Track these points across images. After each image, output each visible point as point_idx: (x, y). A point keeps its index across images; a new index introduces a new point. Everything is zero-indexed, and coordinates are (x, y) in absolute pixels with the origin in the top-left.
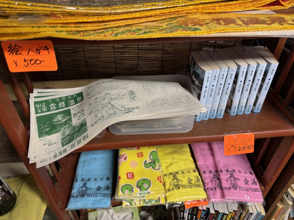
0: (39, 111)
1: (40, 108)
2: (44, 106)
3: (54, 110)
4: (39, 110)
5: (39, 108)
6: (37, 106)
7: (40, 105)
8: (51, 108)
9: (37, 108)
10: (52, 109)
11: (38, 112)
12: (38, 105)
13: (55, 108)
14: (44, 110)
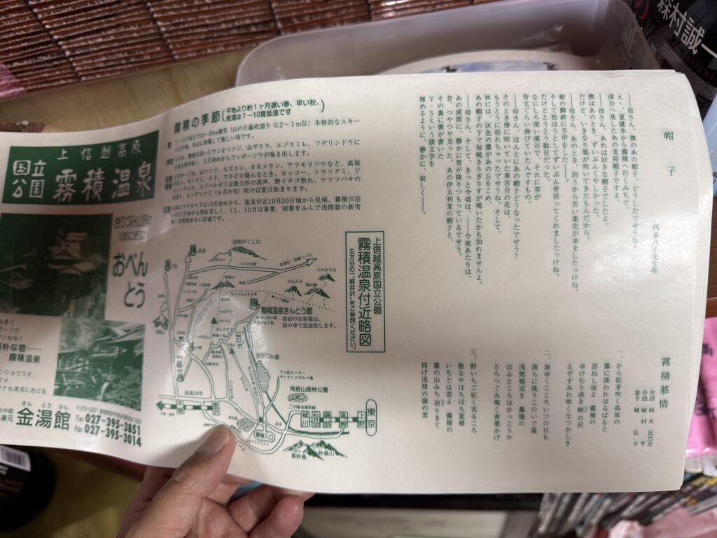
0: (18, 192)
1: (23, 181)
2: (38, 172)
3: (66, 203)
4: (19, 188)
5: (20, 177)
6: (18, 169)
7: (25, 165)
8: (58, 188)
9: (16, 177)
10: (59, 195)
11: (15, 195)
12: (21, 167)
13: (70, 194)
14: (34, 190)
